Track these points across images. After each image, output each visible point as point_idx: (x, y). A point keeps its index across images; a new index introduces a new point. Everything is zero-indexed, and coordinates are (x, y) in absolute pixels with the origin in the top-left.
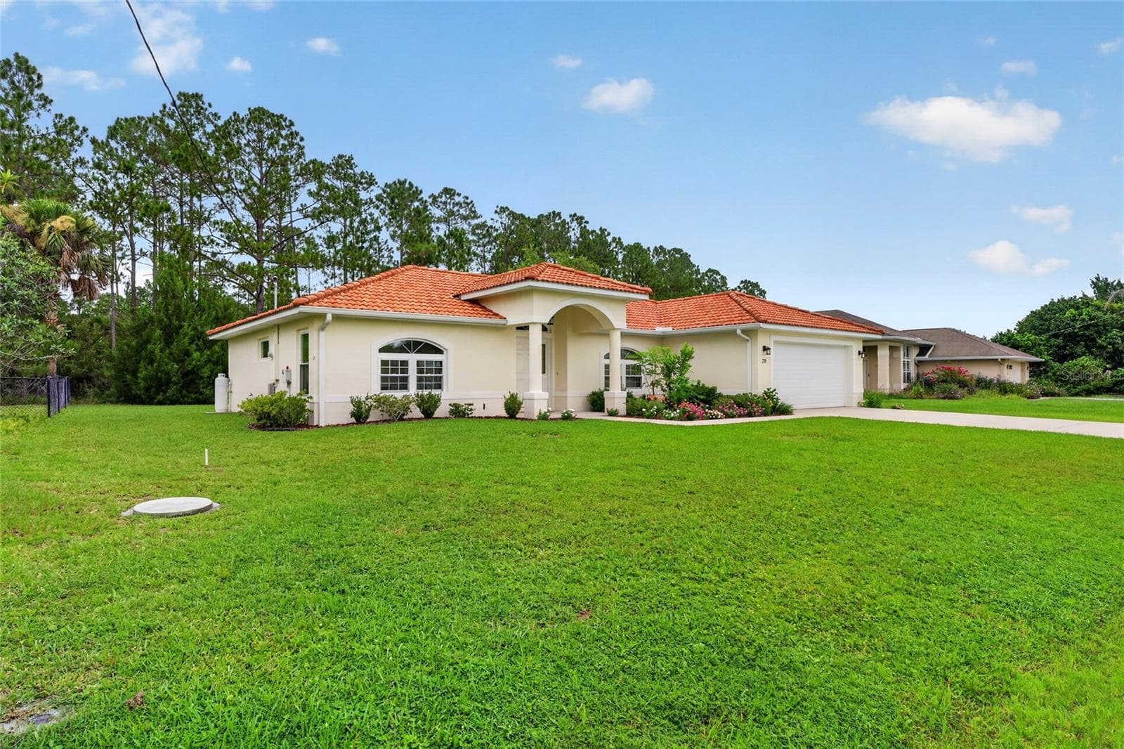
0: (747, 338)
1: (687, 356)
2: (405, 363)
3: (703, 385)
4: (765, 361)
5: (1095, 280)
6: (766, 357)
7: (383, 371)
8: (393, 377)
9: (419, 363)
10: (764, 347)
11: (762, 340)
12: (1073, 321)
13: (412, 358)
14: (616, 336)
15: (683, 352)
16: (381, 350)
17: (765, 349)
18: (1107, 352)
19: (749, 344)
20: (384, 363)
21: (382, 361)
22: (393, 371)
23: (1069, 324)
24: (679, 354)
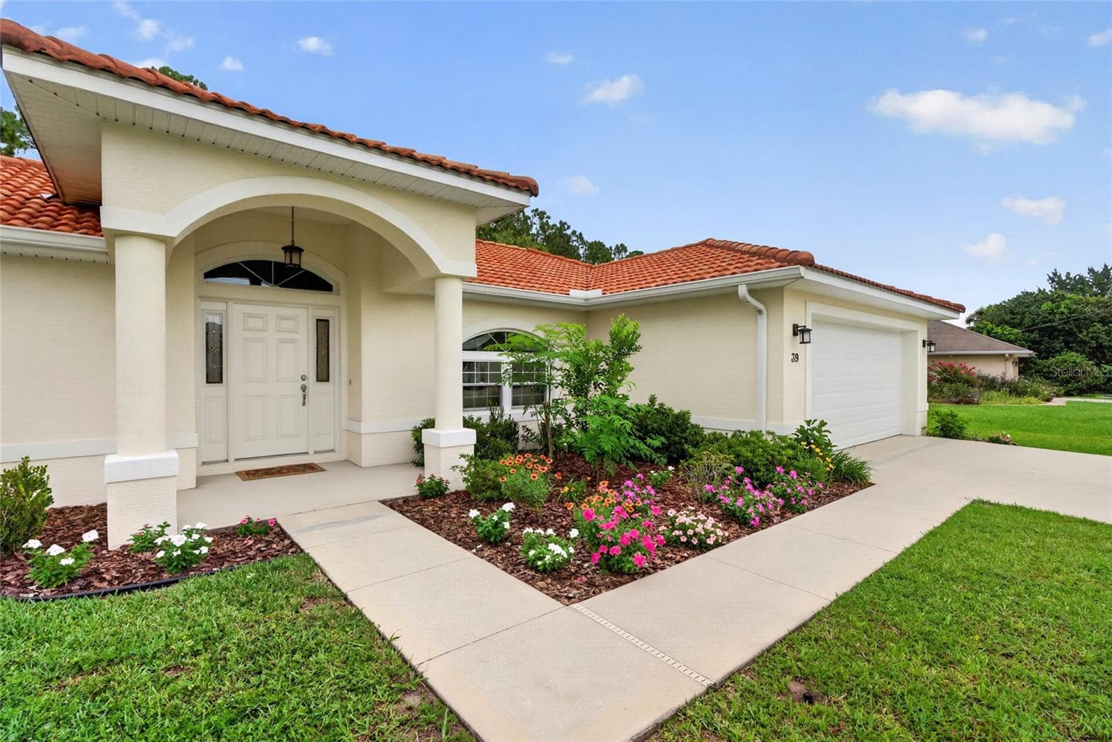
0: (760, 306)
1: (624, 346)
3: (662, 405)
4: (796, 357)
5: (1051, 275)
6: (800, 349)
10: (795, 327)
11: (793, 312)
12: (1050, 314)
14: (451, 296)
15: (614, 336)
17: (799, 331)
18: (1090, 348)
19: (763, 321)
23: (1047, 317)
24: (606, 342)
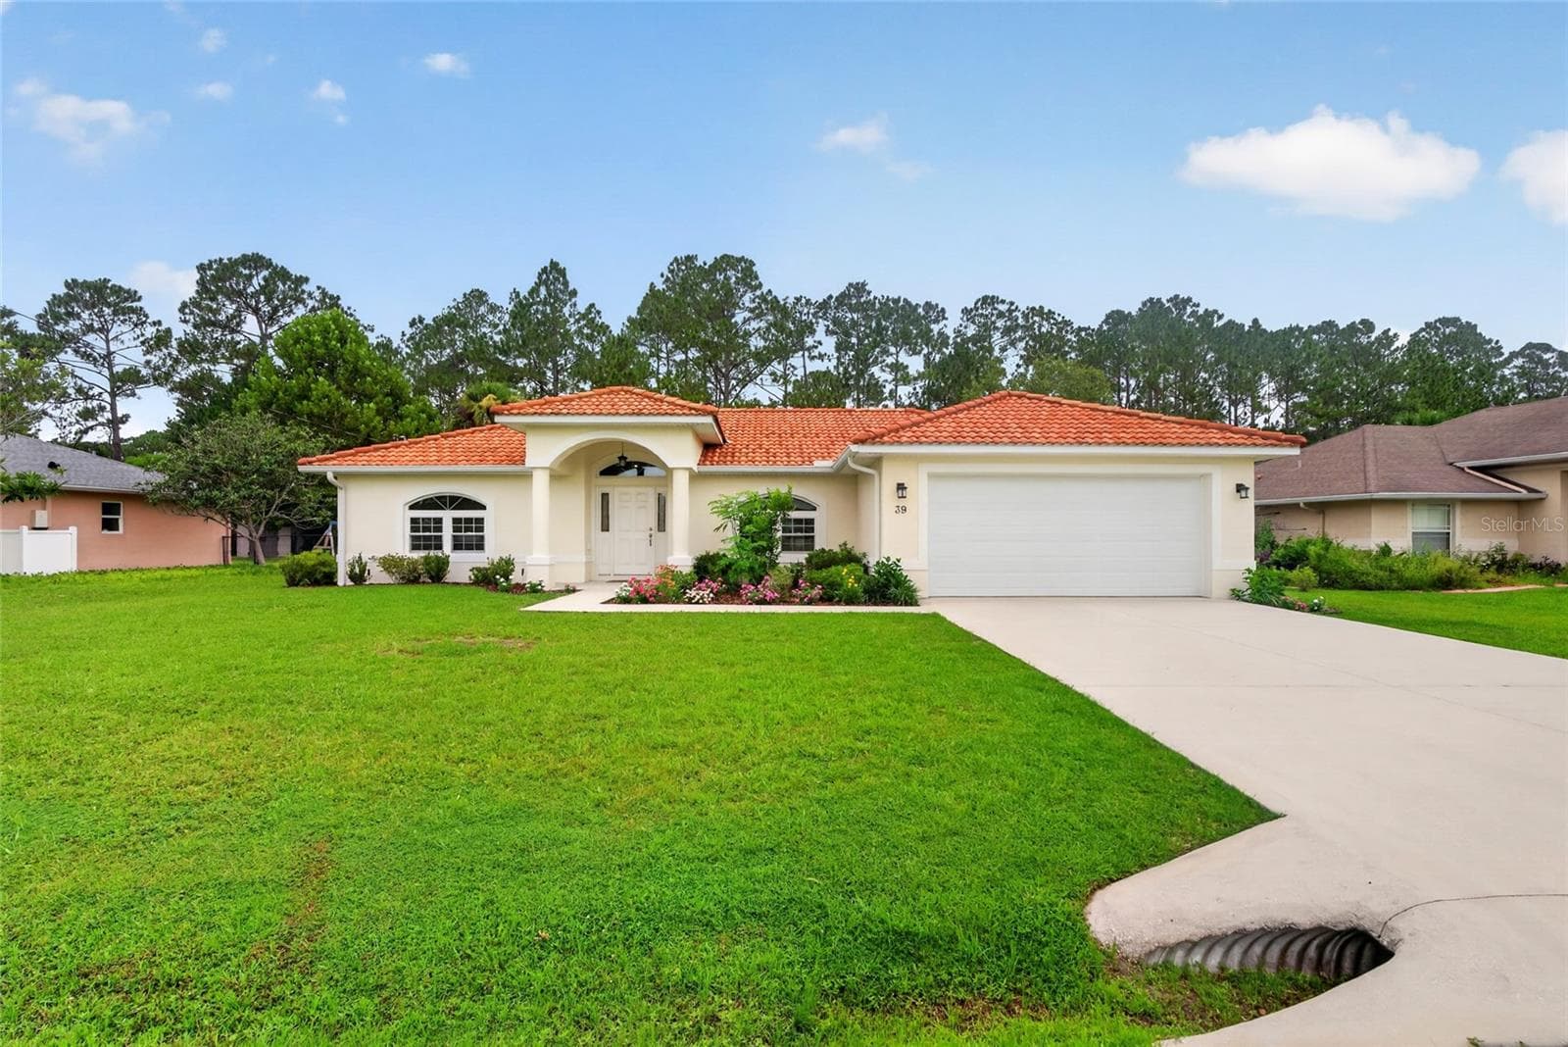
0: (871, 471)
2: (439, 521)
4: (902, 509)
7: (413, 529)
8: (424, 535)
9: (456, 521)
10: (900, 485)
13: (447, 516)
16: (412, 507)
17: (901, 488)
20: (414, 521)
21: (412, 519)
22: (425, 529)
